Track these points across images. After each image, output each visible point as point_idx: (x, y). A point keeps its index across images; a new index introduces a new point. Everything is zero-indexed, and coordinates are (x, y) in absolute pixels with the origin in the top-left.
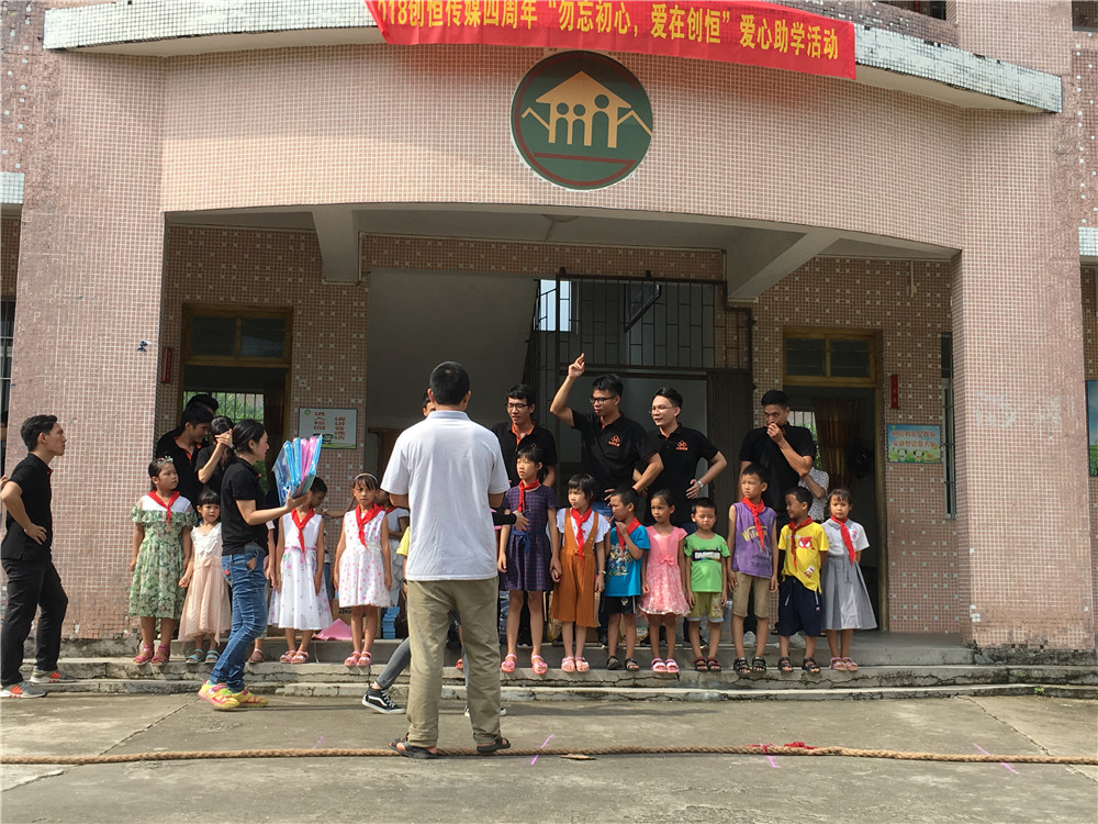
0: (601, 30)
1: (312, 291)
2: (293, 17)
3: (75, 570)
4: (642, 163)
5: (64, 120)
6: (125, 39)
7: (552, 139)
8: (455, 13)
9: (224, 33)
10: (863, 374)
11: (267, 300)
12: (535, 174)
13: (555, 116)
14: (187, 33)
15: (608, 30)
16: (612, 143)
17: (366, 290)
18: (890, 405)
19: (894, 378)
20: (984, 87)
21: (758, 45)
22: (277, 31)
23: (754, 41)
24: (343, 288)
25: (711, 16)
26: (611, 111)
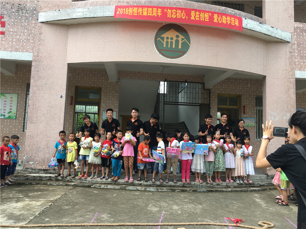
0: (178, 17)
1: (106, 84)
2: (99, 14)
3: (44, 152)
4: (187, 52)
5: (43, 40)
6: (58, 19)
7: (165, 46)
8: (140, 12)
9: (82, 18)
10: (236, 105)
11: (95, 86)
12: (160, 55)
13: (165, 40)
14: (73, 18)
15: (180, 17)
16: (180, 47)
17: (119, 83)
18: (243, 113)
19: (244, 106)
20: (273, 35)
21: (218, 22)
22: (95, 17)
23: (217, 20)
24: (113, 83)
25: (206, 14)
26: (180, 39)
